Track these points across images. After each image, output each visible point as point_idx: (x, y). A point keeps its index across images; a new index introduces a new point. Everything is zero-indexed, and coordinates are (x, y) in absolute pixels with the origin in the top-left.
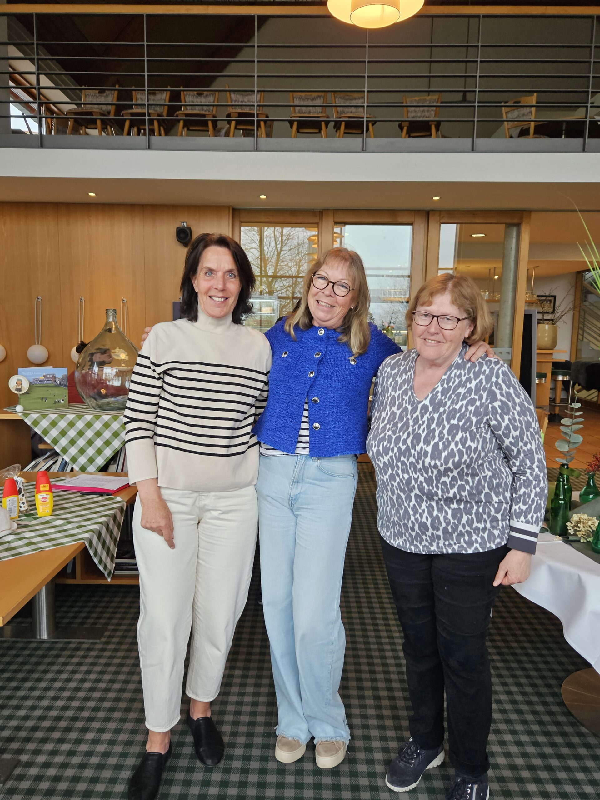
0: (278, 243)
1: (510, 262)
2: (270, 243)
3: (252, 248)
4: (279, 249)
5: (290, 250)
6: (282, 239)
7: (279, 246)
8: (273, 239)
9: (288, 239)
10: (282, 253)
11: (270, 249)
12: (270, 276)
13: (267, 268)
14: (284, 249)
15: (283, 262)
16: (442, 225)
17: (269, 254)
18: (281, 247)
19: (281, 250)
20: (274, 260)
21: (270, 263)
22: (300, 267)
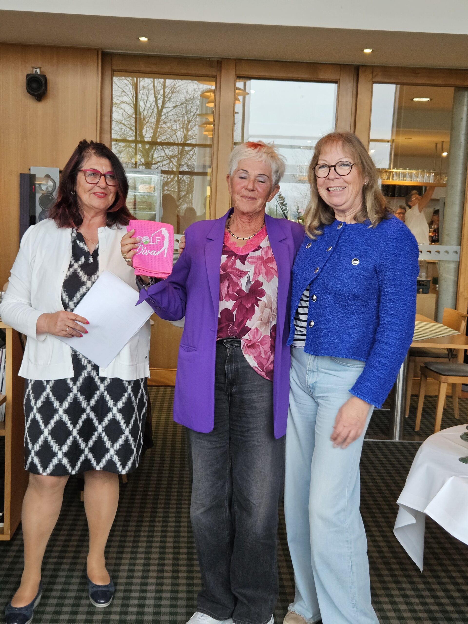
0: (159, 97)
1: (459, 135)
2: (147, 97)
3: (123, 102)
4: (160, 106)
5: (175, 107)
6: (164, 92)
7: (160, 102)
8: (152, 91)
9: (173, 93)
10: (165, 110)
11: (148, 105)
12: (148, 142)
13: (144, 131)
14: (167, 105)
15: (165, 123)
16: (375, 85)
17: (146, 112)
18: (163, 103)
19: (163, 107)
20: (153, 120)
21: (148, 124)
22: (188, 130)
